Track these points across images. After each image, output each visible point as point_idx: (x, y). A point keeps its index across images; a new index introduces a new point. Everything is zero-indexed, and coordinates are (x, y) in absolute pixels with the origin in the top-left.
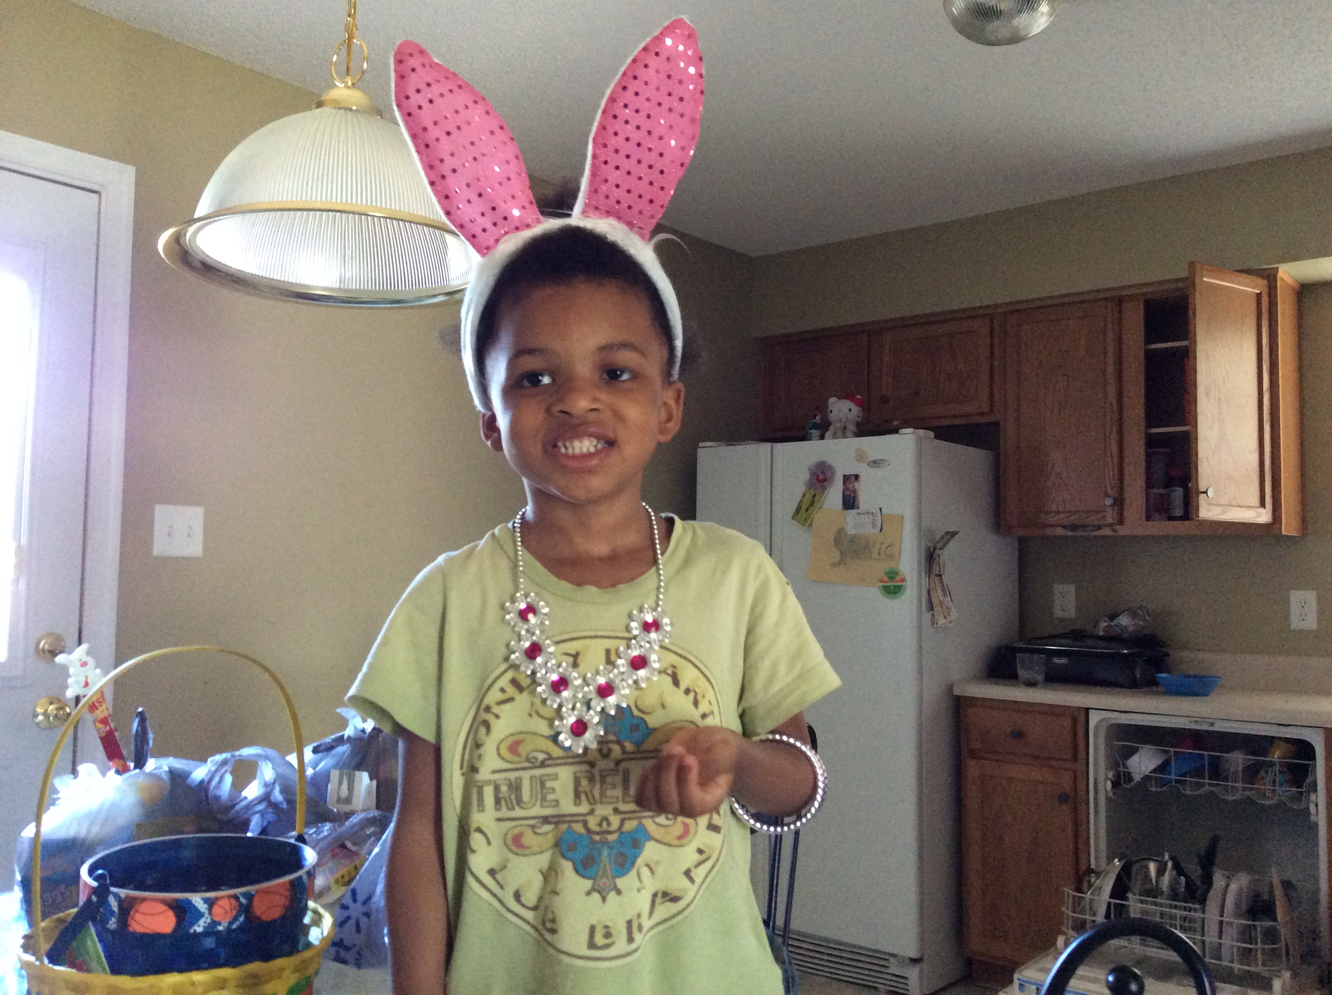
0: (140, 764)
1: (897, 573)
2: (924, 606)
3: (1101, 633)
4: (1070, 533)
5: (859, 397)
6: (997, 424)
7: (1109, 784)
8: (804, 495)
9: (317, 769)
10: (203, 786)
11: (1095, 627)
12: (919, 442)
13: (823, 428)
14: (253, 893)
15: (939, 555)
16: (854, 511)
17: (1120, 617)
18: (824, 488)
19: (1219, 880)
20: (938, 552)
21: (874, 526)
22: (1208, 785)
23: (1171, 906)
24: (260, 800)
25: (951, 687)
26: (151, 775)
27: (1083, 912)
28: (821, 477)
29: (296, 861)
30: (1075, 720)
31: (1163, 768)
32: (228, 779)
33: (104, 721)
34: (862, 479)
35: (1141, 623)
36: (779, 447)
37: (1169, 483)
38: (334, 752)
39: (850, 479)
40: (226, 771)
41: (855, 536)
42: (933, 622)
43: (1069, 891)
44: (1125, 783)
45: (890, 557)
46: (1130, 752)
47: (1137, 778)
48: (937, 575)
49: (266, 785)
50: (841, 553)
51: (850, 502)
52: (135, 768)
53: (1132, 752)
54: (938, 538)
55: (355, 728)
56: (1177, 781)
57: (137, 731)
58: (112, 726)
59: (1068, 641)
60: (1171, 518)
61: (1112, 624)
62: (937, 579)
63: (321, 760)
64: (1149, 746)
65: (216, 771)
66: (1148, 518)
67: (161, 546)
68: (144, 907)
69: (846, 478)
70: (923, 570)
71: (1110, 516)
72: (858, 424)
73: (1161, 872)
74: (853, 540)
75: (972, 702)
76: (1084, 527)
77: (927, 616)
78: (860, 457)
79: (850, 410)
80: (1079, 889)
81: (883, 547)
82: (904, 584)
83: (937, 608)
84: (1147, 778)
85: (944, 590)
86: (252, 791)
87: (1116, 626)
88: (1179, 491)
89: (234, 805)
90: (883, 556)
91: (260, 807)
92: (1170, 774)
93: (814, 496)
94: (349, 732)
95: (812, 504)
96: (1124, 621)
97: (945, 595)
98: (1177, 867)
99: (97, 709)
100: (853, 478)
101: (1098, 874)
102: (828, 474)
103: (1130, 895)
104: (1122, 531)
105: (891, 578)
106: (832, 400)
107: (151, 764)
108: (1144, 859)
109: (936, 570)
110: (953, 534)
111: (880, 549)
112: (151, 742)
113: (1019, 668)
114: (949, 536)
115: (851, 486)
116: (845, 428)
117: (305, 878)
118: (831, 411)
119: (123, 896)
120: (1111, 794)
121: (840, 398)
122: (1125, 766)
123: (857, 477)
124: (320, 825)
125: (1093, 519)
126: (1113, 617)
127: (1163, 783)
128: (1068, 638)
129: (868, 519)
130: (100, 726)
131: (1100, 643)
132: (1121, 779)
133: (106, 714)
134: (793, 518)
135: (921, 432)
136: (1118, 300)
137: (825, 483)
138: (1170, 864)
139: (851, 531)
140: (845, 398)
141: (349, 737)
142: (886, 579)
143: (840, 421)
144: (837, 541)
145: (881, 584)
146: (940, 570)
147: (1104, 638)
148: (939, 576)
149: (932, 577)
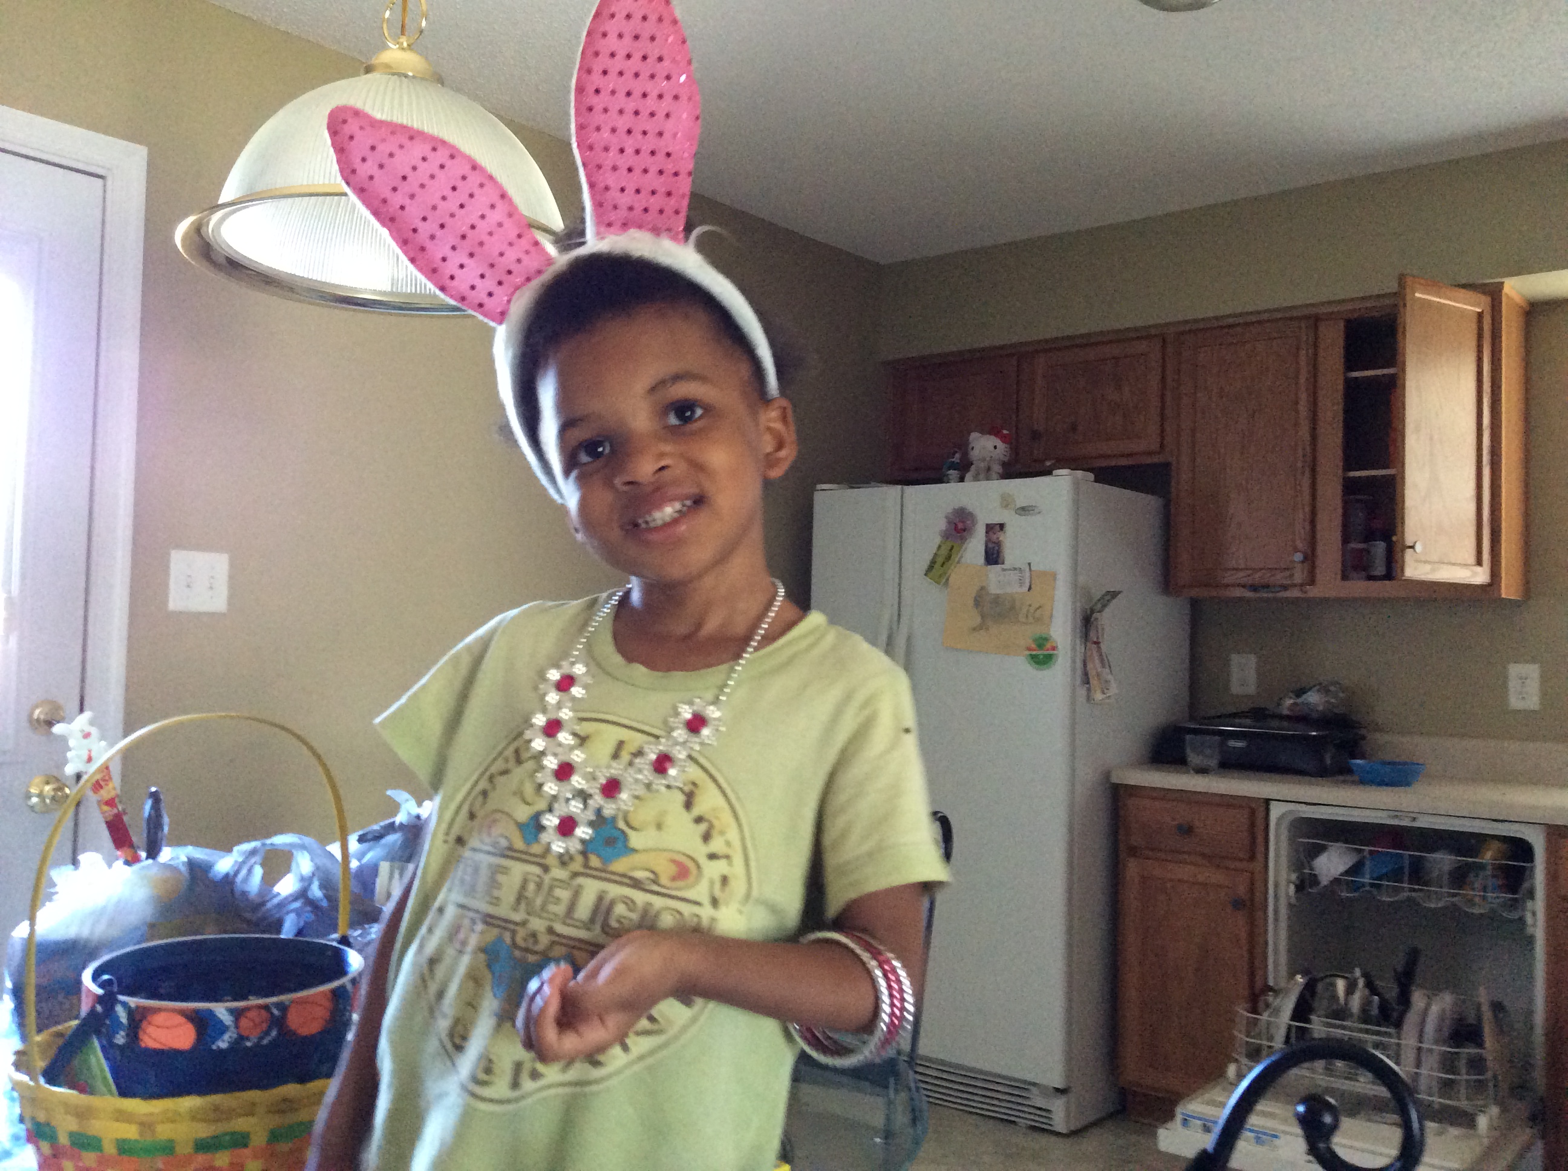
0: (153, 853)
1: (1046, 639)
2: (1078, 681)
3: (1286, 712)
4: (1251, 594)
5: (1005, 432)
6: (1167, 465)
7: (1292, 888)
8: (940, 547)
9: (365, 860)
10: (228, 880)
11: (1279, 705)
12: (1076, 485)
13: (963, 468)
14: (287, 1003)
15: (1096, 619)
16: (998, 567)
17: (1309, 693)
18: (963, 540)
19: (1418, 999)
20: (1097, 615)
21: (1021, 584)
22: (1406, 891)
23: (1361, 1031)
24: (295, 897)
25: (1107, 775)
26: (166, 866)
27: (1258, 1036)
28: (960, 526)
29: (339, 966)
30: (1253, 813)
31: (1355, 870)
32: (258, 872)
33: (110, 803)
34: (1007, 528)
35: (1333, 700)
36: (911, 490)
37: (1369, 536)
38: (384, 841)
39: (995, 529)
40: (255, 863)
41: (998, 596)
42: (1089, 698)
43: (1242, 1012)
44: (1311, 887)
45: (1038, 620)
46: (1317, 851)
47: (1324, 881)
48: (1095, 643)
49: (302, 879)
50: (982, 615)
51: (993, 556)
52: (147, 858)
53: (1319, 850)
54: (1096, 599)
55: (409, 813)
56: (1372, 885)
57: (150, 815)
58: (120, 808)
59: (1248, 721)
60: (1371, 578)
61: (1299, 701)
62: (1094, 647)
63: (369, 850)
64: (1338, 844)
65: (244, 862)
66: (1345, 577)
67: (178, 600)
68: (159, 1019)
69: (990, 528)
70: (1078, 635)
71: (1299, 577)
72: (1004, 465)
73: (1350, 989)
74: (997, 600)
75: (1134, 791)
76: (1266, 587)
77: (1082, 692)
79: (995, 447)
80: (1254, 1010)
81: (1032, 610)
82: (1055, 652)
83: (1094, 682)
84: (1336, 881)
85: (1102, 661)
86: (286, 887)
87: (1303, 704)
88: (1380, 547)
89: (263, 904)
90: (1031, 619)
91: (297, 905)
92: (1363, 877)
93: (952, 547)
94: (401, 818)
95: (949, 558)
96: (1313, 698)
97: (1103, 666)
98: (1370, 985)
99: (101, 787)
100: (998, 526)
101: (1276, 992)
102: (969, 522)
103: (1313, 1017)
104: (1313, 592)
105: (1040, 646)
106: (974, 436)
107: (166, 854)
108: (1331, 976)
109: (1093, 635)
110: (1114, 595)
111: (1028, 611)
112: (166, 829)
113: (1188, 751)
114: (1108, 597)
115: (994, 537)
116: (989, 469)
117: (349, 987)
118: (973, 448)
119: (133, 1005)
120: (1293, 901)
121: (983, 432)
122: (1312, 869)
123: (1002, 526)
124: (366, 926)
125: (1280, 578)
126: (1300, 692)
127: (1356, 887)
128: (1247, 717)
129: (1014, 576)
130: (106, 808)
131: (1285, 724)
132: (1306, 883)
133: (113, 794)
134: (926, 575)
135: (1079, 473)
136: (1315, 320)
137: (965, 534)
138: (1361, 983)
139: (994, 589)
140: (990, 434)
141: (401, 824)
142: (1033, 646)
143: (984, 460)
144: (978, 602)
145: (1028, 653)
146: (1098, 638)
147: (1288, 718)
148: (1097, 643)
149: (1088, 644)
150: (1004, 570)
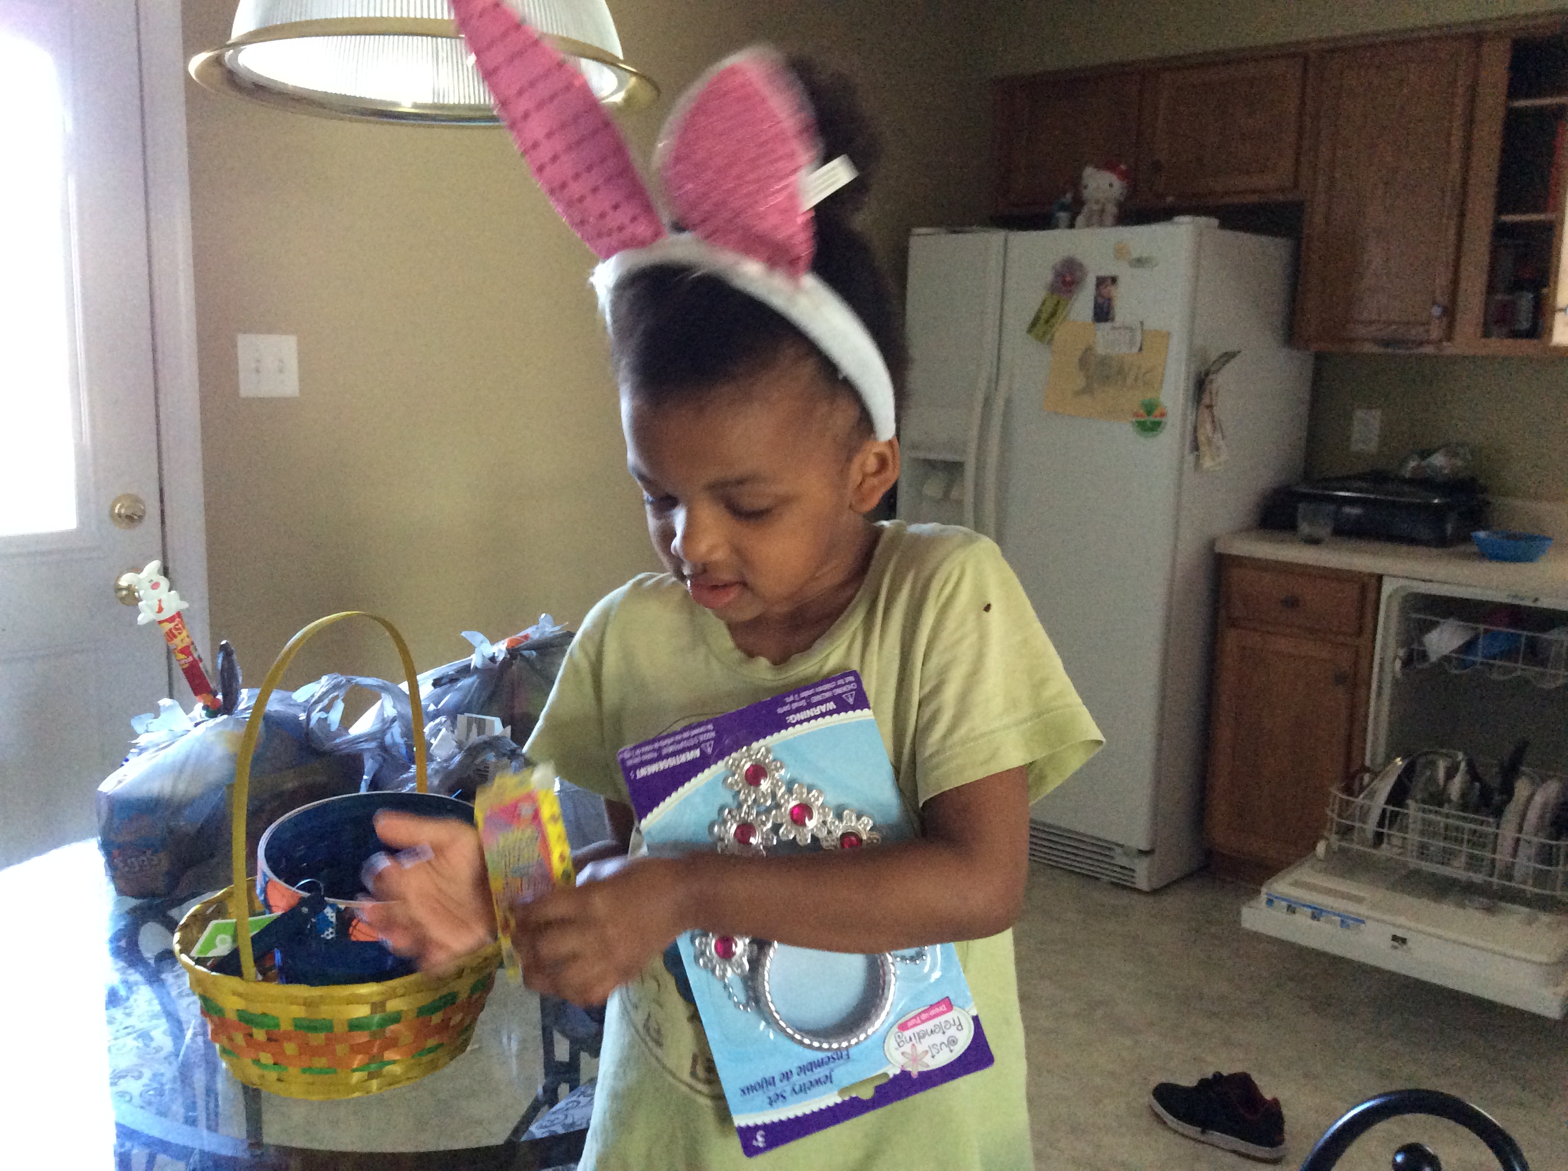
1: (1156, 405)
2: (1188, 442)
3: (1407, 476)
4: (1382, 350)
5: (1123, 167)
6: (1300, 203)
7: (1398, 664)
8: (1043, 304)
9: (441, 703)
11: (1401, 466)
12: (1200, 235)
15: (1212, 382)
16: (1107, 326)
17: (1437, 455)
18: (1071, 293)
19: (1522, 788)
20: (1211, 377)
21: (1132, 343)
22: (1520, 670)
23: (1459, 818)
25: (1212, 543)
27: (1351, 817)
28: (1068, 279)
30: (1363, 589)
31: (1468, 647)
34: (1120, 282)
35: (1460, 464)
36: (1015, 236)
37: (1516, 287)
38: (459, 684)
39: (1106, 282)
41: (1105, 358)
42: (1197, 465)
43: (1336, 792)
44: (1418, 662)
45: (1149, 385)
46: (1428, 627)
47: (1433, 658)
48: (1207, 407)
50: (1088, 377)
51: (1103, 312)
53: (1433, 625)
54: (1211, 360)
55: (483, 654)
56: (1483, 664)
57: (222, 666)
58: (196, 656)
59: (1364, 485)
60: (1514, 335)
61: (1424, 463)
62: (1206, 412)
63: (445, 694)
64: (1451, 621)
66: (1485, 334)
67: (249, 387)
69: (1101, 282)
70: (1190, 401)
71: (1435, 333)
72: (1120, 205)
73: (1450, 774)
74: (1104, 361)
75: (1239, 561)
76: (1399, 342)
77: (1190, 458)
78: (1120, 252)
79: (1111, 185)
80: (1349, 790)
81: (1141, 372)
82: (1164, 419)
83: (1203, 449)
84: (1446, 658)
85: (1214, 424)
87: (1428, 466)
88: (1529, 298)
90: (1139, 384)
91: (372, 744)
92: (1474, 655)
93: (1059, 301)
94: (475, 660)
95: (1053, 314)
96: (1438, 460)
97: (1215, 430)
98: (1472, 771)
99: (175, 636)
100: (1109, 281)
101: (1373, 773)
102: (1078, 274)
103: (1410, 802)
104: (1449, 349)
105: (1149, 413)
106: (1088, 171)
108: (1433, 757)
109: (1206, 400)
110: (1232, 355)
111: (1137, 374)
113: (1300, 518)
114: (1226, 357)
115: (1104, 291)
116: (1102, 211)
118: (1086, 187)
120: (1399, 675)
121: (1098, 167)
122: (1421, 643)
123: (1114, 280)
125: (1416, 332)
126: (1425, 454)
127: (1463, 664)
128: (1366, 480)
129: (1124, 335)
130: (182, 656)
131: (1406, 489)
132: (1414, 657)
134: (1028, 331)
135: (1203, 220)
136: (1478, 38)
137: (1073, 287)
138: (1463, 765)
139: (1101, 350)
140: (1106, 168)
141: (476, 668)
142: (1142, 412)
143: (1097, 202)
144: (1083, 362)
145: (1134, 420)
146: (1211, 399)
147: (1411, 482)
148: (1210, 407)
149: (1202, 408)
150: (1114, 328)
